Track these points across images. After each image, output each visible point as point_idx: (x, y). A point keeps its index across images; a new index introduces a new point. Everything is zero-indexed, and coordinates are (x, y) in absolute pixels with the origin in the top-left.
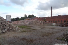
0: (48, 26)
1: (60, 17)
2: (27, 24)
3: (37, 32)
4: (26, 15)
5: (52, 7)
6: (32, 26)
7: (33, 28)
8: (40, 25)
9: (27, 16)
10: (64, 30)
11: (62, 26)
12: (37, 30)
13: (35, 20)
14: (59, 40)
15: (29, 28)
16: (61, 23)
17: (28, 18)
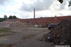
0: (30, 28)
1: (42, 18)
2: (8, 26)
3: (19, 35)
4: (5, 16)
5: (34, 9)
6: (14, 28)
7: (14, 31)
8: (23, 27)
9: (8, 18)
10: (44, 31)
11: (43, 27)
12: (18, 32)
13: (17, 22)
14: (39, 41)
15: (9, 31)
16: (43, 25)
17: (9, 20)
